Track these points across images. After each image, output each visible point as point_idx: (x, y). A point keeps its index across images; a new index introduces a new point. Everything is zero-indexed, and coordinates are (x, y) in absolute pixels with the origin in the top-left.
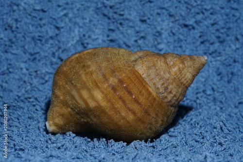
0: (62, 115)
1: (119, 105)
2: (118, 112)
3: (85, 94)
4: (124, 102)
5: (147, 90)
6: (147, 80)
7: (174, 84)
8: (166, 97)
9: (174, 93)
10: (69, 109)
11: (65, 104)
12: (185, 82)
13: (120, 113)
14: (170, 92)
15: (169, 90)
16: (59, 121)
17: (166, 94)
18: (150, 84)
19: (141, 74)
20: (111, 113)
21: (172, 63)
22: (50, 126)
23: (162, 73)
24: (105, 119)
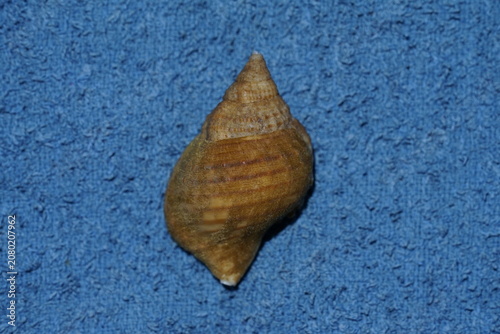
0: (222, 258)
1: (242, 185)
2: (249, 192)
3: (209, 217)
4: (241, 177)
5: (246, 141)
6: (235, 136)
7: (260, 107)
8: (269, 126)
9: (271, 114)
10: (220, 245)
11: (212, 247)
12: (267, 94)
13: (252, 191)
14: (267, 118)
15: (263, 118)
16: (228, 265)
17: (266, 125)
18: (243, 135)
19: (225, 138)
20: (246, 200)
21: (236, 96)
22: (227, 280)
23: (239, 114)
24: (251, 212)
